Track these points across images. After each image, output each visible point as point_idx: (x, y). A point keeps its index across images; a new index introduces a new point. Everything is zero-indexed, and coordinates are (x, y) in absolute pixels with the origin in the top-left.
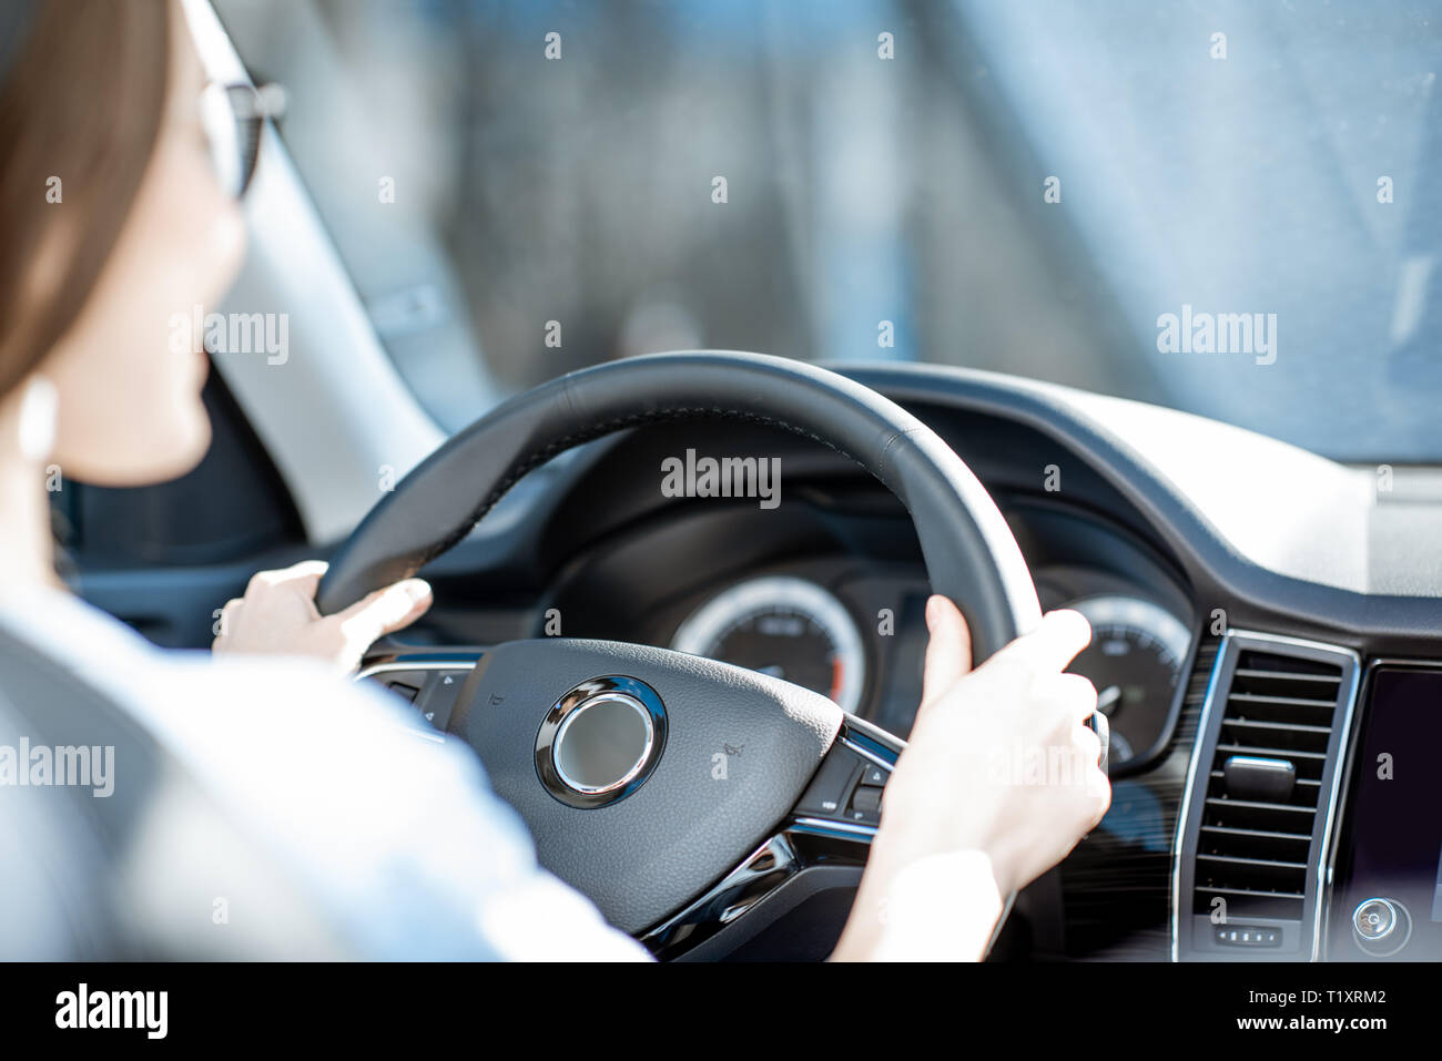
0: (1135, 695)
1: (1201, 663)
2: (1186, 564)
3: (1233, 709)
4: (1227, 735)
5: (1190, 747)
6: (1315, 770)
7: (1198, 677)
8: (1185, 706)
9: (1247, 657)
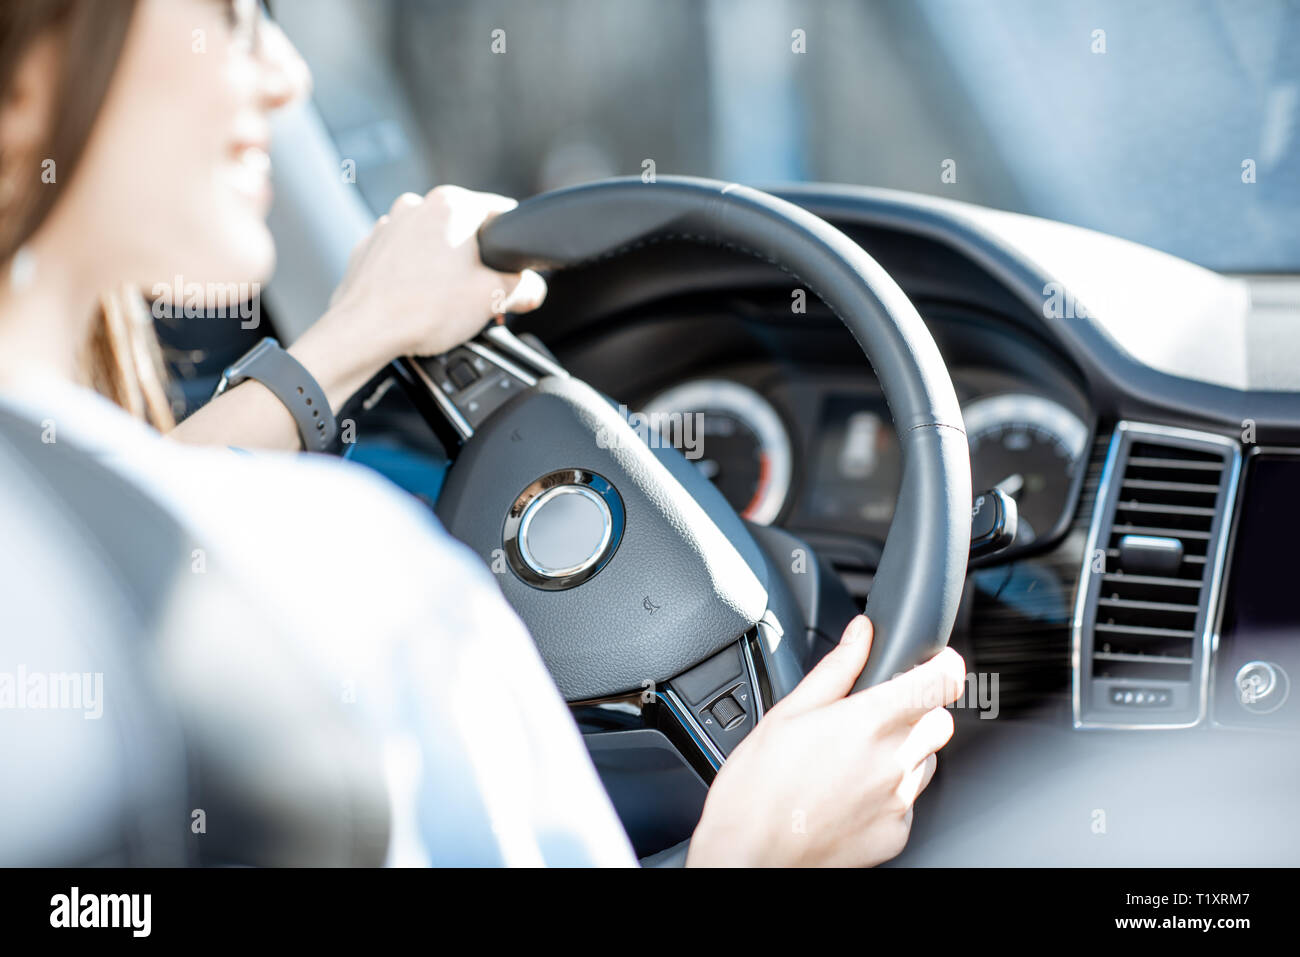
0: (1036, 483)
1: (1096, 454)
2: (1084, 366)
3: (1126, 494)
4: (1121, 517)
5: (1087, 530)
6: (1200, 547)
7: (1095, 466)
8: (1084, 491)
9: (1139, 448)
